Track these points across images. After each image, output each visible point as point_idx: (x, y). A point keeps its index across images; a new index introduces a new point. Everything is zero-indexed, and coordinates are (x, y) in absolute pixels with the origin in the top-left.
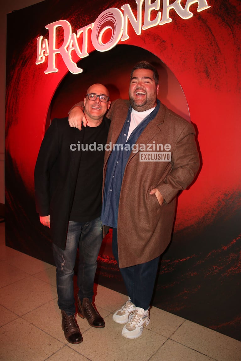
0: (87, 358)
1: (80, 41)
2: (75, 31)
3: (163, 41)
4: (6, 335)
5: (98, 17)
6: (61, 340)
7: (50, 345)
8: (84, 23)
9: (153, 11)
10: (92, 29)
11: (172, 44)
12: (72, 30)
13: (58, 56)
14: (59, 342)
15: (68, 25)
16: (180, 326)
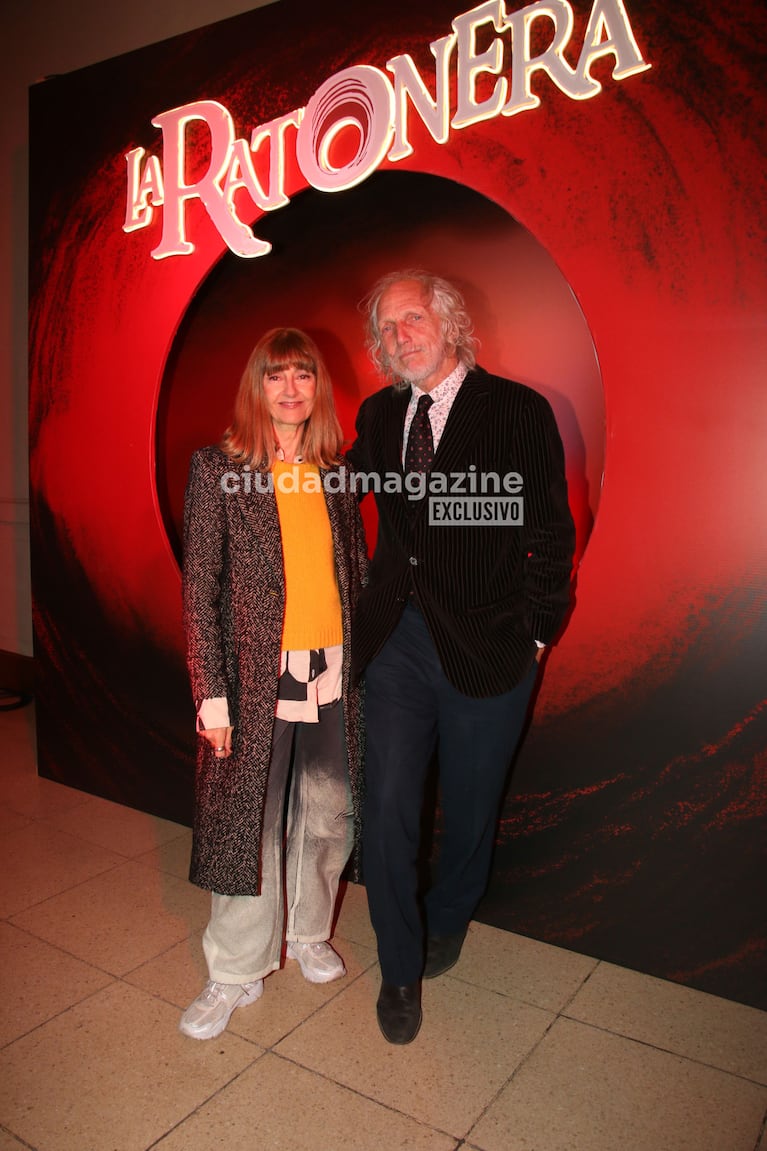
0: (337, 1083)
1: (262, 161)
2: (244, 132)
3: (517, 162)
4: (87, 1032)
5: (317, 92)
6: (251, 1039)
7: (222, 1053)
8: (274, 110)
9: (483, 76)
10: (297, 127)
11: (542, 171)
12: (236, 129)
13: (195, 208)
14: (245, 1042)
15: (224, 116)
16: (587, 979)
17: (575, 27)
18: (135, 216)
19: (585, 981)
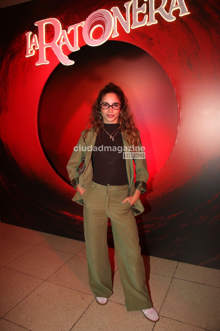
2: (65, 28)
3: (151, 39)
7: (83, 299)
8: (75, 21)
11: (158, 41)
12: (62, 27)
13: (49, 50)
14: (89, 295)
19: (177, 268)
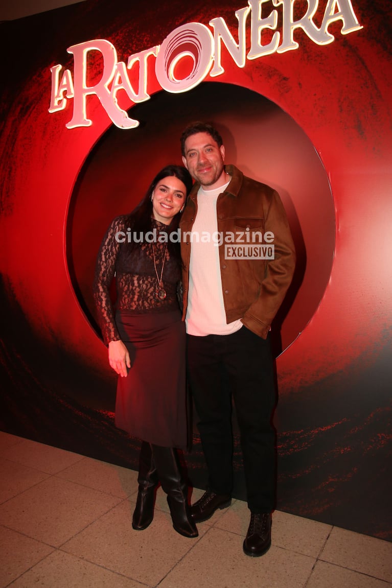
1: (134, 75)
2: (123, 58)
3: (285, 79)
5: (167, 37)
6: (143, 582)
8: (141, 46)
9: (266, 30)
10: (156, 56)
11: (300, 84)
12: (118, 56)
15: (111, 48)
16: (328, 537)
17: (319, 5)
18: (56, 104)
19: (327, 539)
